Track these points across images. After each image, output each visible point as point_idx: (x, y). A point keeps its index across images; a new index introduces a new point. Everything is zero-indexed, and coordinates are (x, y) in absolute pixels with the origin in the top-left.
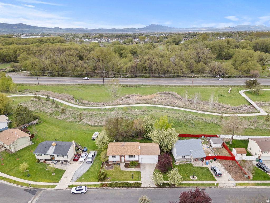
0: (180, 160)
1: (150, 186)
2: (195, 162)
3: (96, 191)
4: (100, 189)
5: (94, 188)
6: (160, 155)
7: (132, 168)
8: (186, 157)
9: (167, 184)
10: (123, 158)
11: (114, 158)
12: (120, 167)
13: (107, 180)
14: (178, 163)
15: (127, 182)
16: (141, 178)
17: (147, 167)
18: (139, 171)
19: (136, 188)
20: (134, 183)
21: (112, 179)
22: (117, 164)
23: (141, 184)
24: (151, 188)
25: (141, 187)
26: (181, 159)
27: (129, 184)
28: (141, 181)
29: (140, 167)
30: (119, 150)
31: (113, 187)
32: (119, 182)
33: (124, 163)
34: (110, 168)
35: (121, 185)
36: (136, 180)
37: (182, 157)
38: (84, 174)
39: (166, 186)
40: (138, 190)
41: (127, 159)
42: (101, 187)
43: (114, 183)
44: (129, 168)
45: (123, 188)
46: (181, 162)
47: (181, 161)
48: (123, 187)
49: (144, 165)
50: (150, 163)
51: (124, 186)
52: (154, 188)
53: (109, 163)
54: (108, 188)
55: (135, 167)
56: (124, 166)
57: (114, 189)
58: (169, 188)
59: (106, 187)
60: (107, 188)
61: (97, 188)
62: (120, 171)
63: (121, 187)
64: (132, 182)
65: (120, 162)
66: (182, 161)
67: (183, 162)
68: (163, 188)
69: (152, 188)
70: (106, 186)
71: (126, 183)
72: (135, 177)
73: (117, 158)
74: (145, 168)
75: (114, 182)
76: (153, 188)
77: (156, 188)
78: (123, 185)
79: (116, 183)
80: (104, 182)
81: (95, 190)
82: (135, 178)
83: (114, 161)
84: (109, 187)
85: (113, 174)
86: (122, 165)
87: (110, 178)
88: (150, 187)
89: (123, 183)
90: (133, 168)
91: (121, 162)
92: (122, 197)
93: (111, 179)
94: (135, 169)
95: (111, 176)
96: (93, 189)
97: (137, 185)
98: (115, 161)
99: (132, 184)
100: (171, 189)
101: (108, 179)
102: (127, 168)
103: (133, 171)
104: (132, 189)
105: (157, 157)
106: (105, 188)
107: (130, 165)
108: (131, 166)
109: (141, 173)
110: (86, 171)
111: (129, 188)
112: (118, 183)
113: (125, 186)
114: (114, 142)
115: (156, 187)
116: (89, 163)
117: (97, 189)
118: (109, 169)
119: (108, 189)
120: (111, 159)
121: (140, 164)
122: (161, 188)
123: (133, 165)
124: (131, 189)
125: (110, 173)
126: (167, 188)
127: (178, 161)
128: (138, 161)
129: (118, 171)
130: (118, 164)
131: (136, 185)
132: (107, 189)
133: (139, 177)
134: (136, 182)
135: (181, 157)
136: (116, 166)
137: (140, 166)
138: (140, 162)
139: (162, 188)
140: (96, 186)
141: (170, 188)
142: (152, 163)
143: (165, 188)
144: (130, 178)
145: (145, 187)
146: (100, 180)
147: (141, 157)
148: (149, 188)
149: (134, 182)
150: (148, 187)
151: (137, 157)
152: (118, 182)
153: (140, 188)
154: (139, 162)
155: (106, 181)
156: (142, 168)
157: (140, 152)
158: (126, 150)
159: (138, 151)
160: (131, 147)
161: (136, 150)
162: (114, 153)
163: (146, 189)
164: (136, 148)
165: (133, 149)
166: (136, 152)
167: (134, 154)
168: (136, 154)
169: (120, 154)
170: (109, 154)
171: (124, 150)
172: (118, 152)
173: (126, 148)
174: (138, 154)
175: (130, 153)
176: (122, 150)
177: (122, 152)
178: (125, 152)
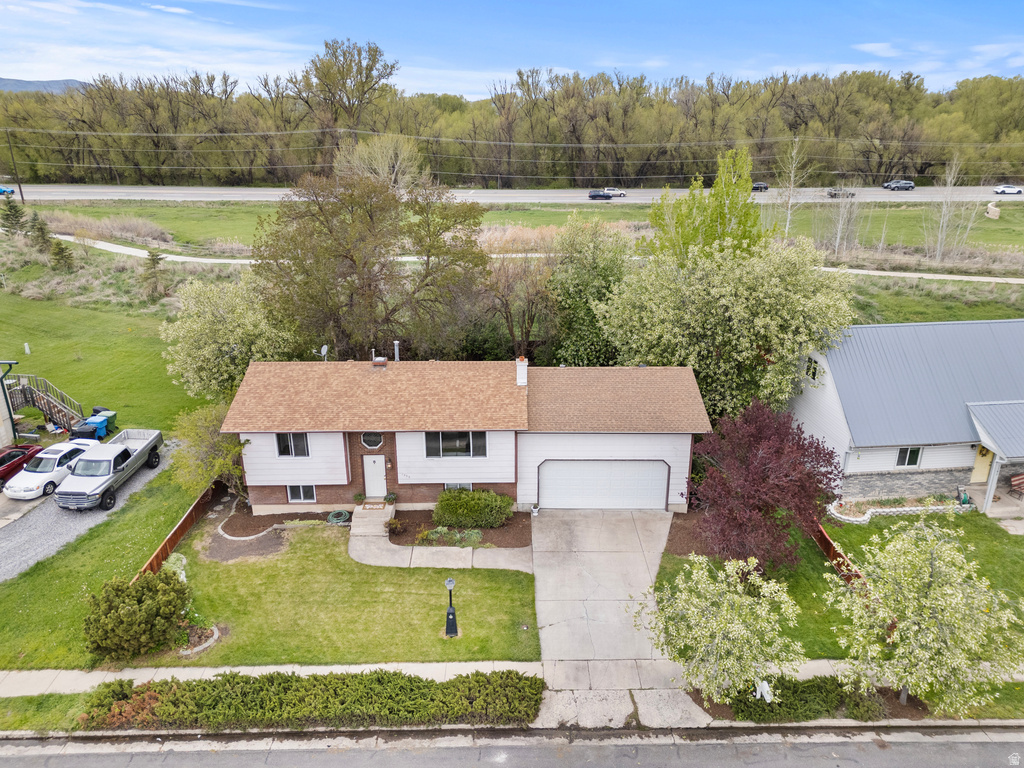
0: (872, 488)
1: (635, 715)
2: (1006, 498)
4: (73, 749)
5: (6, 740)
6: (704, 426)
7: (455, 549)
8: (928, 461)
9: (826, 695)
10: (374, 467)
11: (290, 460)
12: (347, 541)
13: (183, 652)
14: (860, 508)
15: (390, 668)
16: (543, 634)
17: (591, 540)
18: (518, 573)
19: (483, 741)
20: (462, 680)
21: (243, 639)
22: (324, 516)
23: (539, 686)
24: (654, 740)
25: (538, 724)
26: (881, 475)
27: (414, 685)
28: (536, 656)
29: (523, 540)
30: (339, 396)
31: (228, 724)
32: (304, 672)
33: (390, 509)
34: (251, 543)
35: (312, 707)
36: (484, 654)
37: (895, 455)
39: (817, 714)
40: (501, 758)
41: (416, 464)
42: (90, 722)
43: (247, 680)
44: (427, 542)
45: (332, 734)
46: (881, 504)
47: (885, 497)
48: (340, 720)
49: (566, 522)
50: (617, 512)
51: (353, 718)
52: (691, 733)
53: (259, 510)
54: (165, 738)
55: (483, 542)
56: (382, 531)
57: (234, 746)
58: (858, 738)
59: (145, 725)
60: (153, 739)
61: (42, 740)
62: (338, 565)
63: (314, 722)
64: (440, 672)
65: (350, 495)
66: (895, 496)
67: (898, 502)
68: (784, 731)
69: (663, 740)
70: (144, 715)
71: (381, 679)
72: (480, 625)
73: (325, 463)
74: (570, 543)
75: (244, 671)
76: (678, 740)
77: (709, 732)
78: (336, 708)
79: (271, 679)
80: (141, 676)
81: (11, 758)
82: (482, 633)
83: (295, 491)
84: (181, 724)
85: (268, 598)
86: (370, 522)
87: (224, 631)
88: (634, 726)
89: (342, 679)
90: (462, 543)
91: (361, 498)
93: (228, 640)
94: (480, 551)
95: (241, 610)
97: (501, 705)
98: (308, 492)
99: (444, 687)
100: (883, 745)
101: (203, 637)
102: (413, 543)
103: (462, 571)
104: (443, 742)
105: (679, 454)
106: (133, 739)
107: (439, 523)
108: (450, 527)
109: (539, 584)
111: (401, 734)
112: (286, 683)
113: (361, 719)
114: (320, 359)
115: (704, 720)
116: (80, 510)
117: (36, 750)
118: (239, 551)
119: (168, 746)
120: (264, 466)
121: (528, 515)
122: (764, 738)
123: (469, 522)
124: (426, 743)
125: (242, 591)
126: (832, 738)
127: (860, 499)
128: (508, 491)
129: (324, 572)
130: (338, 515)
131: (479, 703)
132: (154, 748)
133: (515, 624)
134: (487, 668)
135: (888, 462)
136: (313, 529)
137: (528, 528)
138: (525, 497)
139: (770, 731)
140: (41, 719)
141: (869, 737)
142: (631, 511)
143: (817, 738)
144: (428, 632)
145: (587, 722)
146: (107, 650)
147: (537, 448)
148: (635, 740)
149: (468, 669)
150: (618, 722)
151: (499, 446)
152: (287, 670)
153: (529, 732)
154: (520, 499)
155: (179, 663)
156: (550, 549)
157: (525, 408)
158: (406, 394)
159: (507, 401)
160: (453, 371)
161: (490, 392)
162: (295, 412)
163: (595, 742)
164: (491, 382)
165: (464, 386)
166: (490, 408)
167: (473, 423)
168: (491, 419)
169: (351, 421)
170: (246, 421)
171: (386, 391)
172: (330, 405)
173: (410, 380)
174: (509, 422)
175: (435, 417)
176: (366, 393)
177: (367, 408)
178: (390, 407)
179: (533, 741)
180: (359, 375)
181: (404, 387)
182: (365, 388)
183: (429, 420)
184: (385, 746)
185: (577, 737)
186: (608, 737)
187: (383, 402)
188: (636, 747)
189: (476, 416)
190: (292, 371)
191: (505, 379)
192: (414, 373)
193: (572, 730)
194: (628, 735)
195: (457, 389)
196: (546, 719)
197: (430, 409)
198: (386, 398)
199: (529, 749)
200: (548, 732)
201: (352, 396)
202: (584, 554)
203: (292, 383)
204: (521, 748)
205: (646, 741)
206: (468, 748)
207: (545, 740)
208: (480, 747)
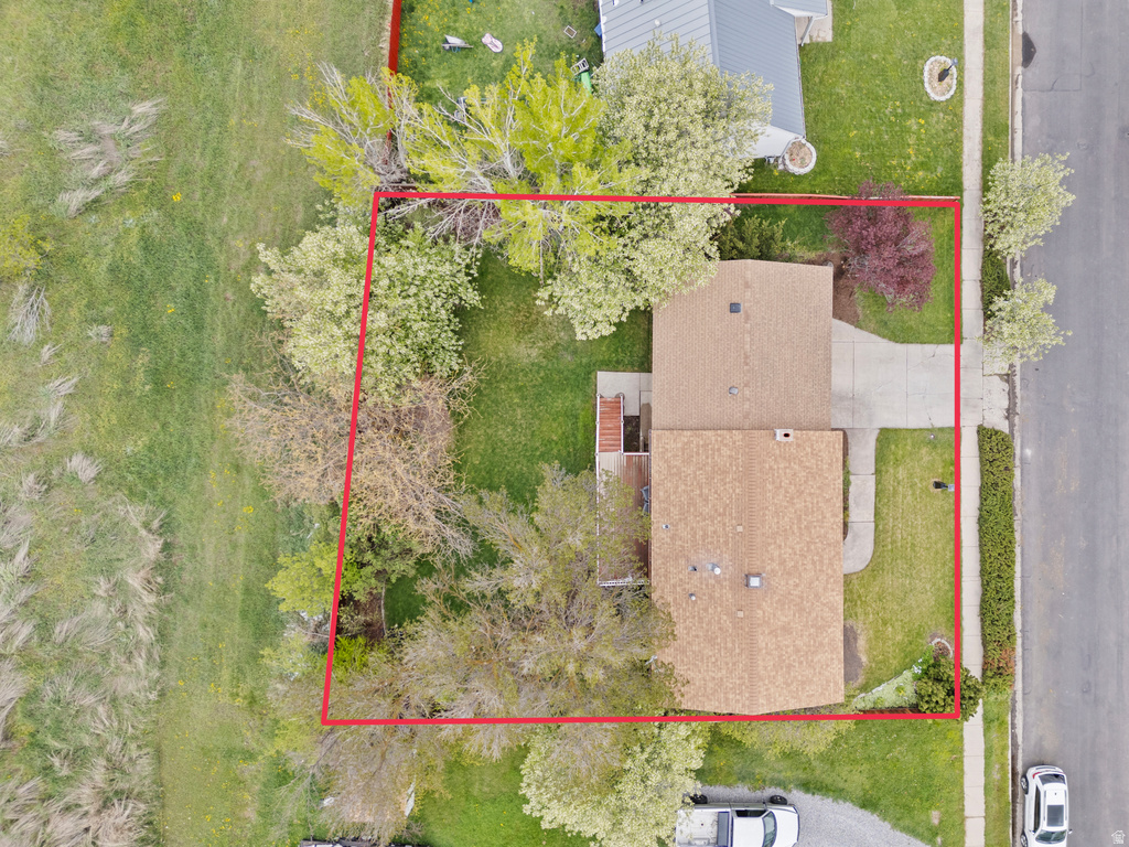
1: (1001, 376)
3: (1033, 704)
5: (1013, 726)
7: (852, 489)
13: (952, 656)
18: (878, 440)
19: (1018, 461)
23: (982, 429)
24: (1017, 369)
25: (1007, 431)
30: (802, 610)
38: (895, 826)
40: (1028, 452)
69: (1011, 362)
72: (930, 466)
74: (844, 398)
81: (1025, 716)
87: (933, 636)
88: (1008, 378)
92: (1083, 544)
94: (853, 469)
95: (917, 633)
96: (1019, 731)
101: (940, 647)
103: (878, 482)
104: (1017, 484)
109: (890, 425)
110: (875, 818)
117: (1019, 706)
129: (881, 585)
133: (929, 443)
144: (937, 501)
145: (1005, 404)
148: (1017, 379)
150: (1006, 386)
155: (958, 654)
156: (850, 414)
157: (818, 433)
158: (798, 547)
159: (809, 450)
160: (767, 504)
161: (796, 467)
162: (821, 644)
163: (1018, 401)
164: (782, 466)
165: (787, 492)
166: (817, 465)
167: (835, 480)
168: (830, 465)
169: (833, 590)
170: (832, 685)
171: (795, 566)
172: (814, 615)
173: (780, 546)
174: (834, 448)
175: (828, 515)
176: (797, 585)
177: (817, 579)
178: (816, 558)
179: (1017, 434)
180: (771, 598)
181: (790, 551)
182: (792, 587)
183: (832, 520)
184: (1019, 516)
185: (1014, 410)
186: (1014, 393)
187: (810, 567)
188: (1022, 379)
189: (827, 478)
190: (765, 668)
191: (778, 452)
192: (769, 544)
193: (1010, 413)
194: (1013, 381)
195: (792, 498)
196: (1004, 426)
197: (818, 521)
198: (803, 564)
199: (1022, 437)
200: (1012, 426)
201: (801, 598)
202: (856, 388)
203: (784, 661)
204: (1022, 442)
205: (1018, 373)
206: (1022, 470)
207: (1016, 428)
208: (1021, 463)
